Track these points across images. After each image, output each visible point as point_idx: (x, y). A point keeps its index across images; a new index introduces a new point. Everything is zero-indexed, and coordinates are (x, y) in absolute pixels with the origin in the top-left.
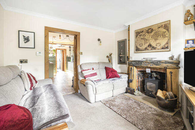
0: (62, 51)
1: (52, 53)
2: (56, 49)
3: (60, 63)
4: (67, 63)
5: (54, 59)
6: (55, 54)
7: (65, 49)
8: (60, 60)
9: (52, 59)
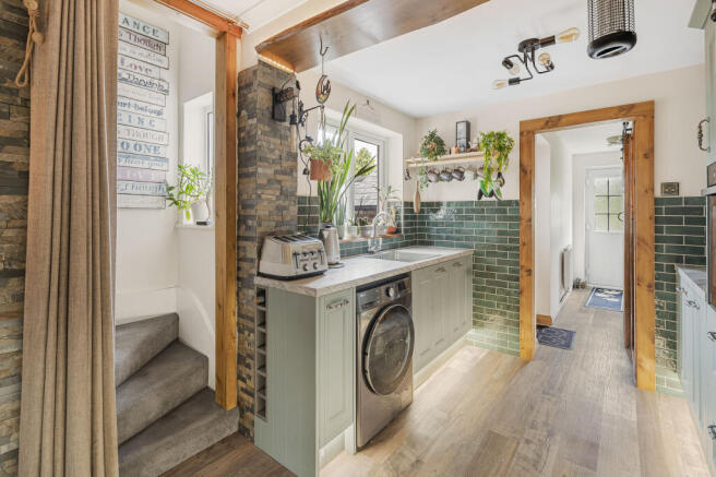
2: (529, 129)
5: (506, 225)
9: (485, 225)
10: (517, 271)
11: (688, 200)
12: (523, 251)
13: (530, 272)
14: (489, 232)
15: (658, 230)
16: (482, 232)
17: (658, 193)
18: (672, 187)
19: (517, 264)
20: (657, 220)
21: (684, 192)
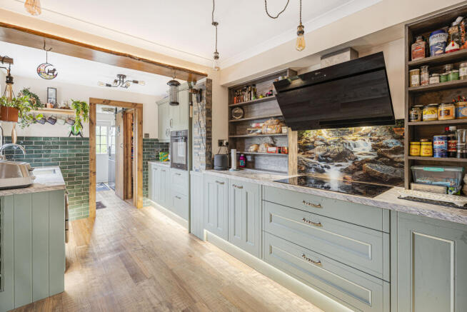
0: (120, 115)
1: (70, 120)
2: (94, 103)
3: (110, 163)
4: (145, 168)
5: (81, 151)
6: (86, 124)
7: (135, 105)
8: (113, 152)
9: (67, 151)
10: (87, 174)
11: (152, 140)
12: (91, 164)
13: (95, 173)
14: (70, 155)
15: (144, 150)
16: (65, 155)
17: (143, 137)
18: (147, 135)
19: (88, 170)
20: (144, 147)
21: (151, 137)
